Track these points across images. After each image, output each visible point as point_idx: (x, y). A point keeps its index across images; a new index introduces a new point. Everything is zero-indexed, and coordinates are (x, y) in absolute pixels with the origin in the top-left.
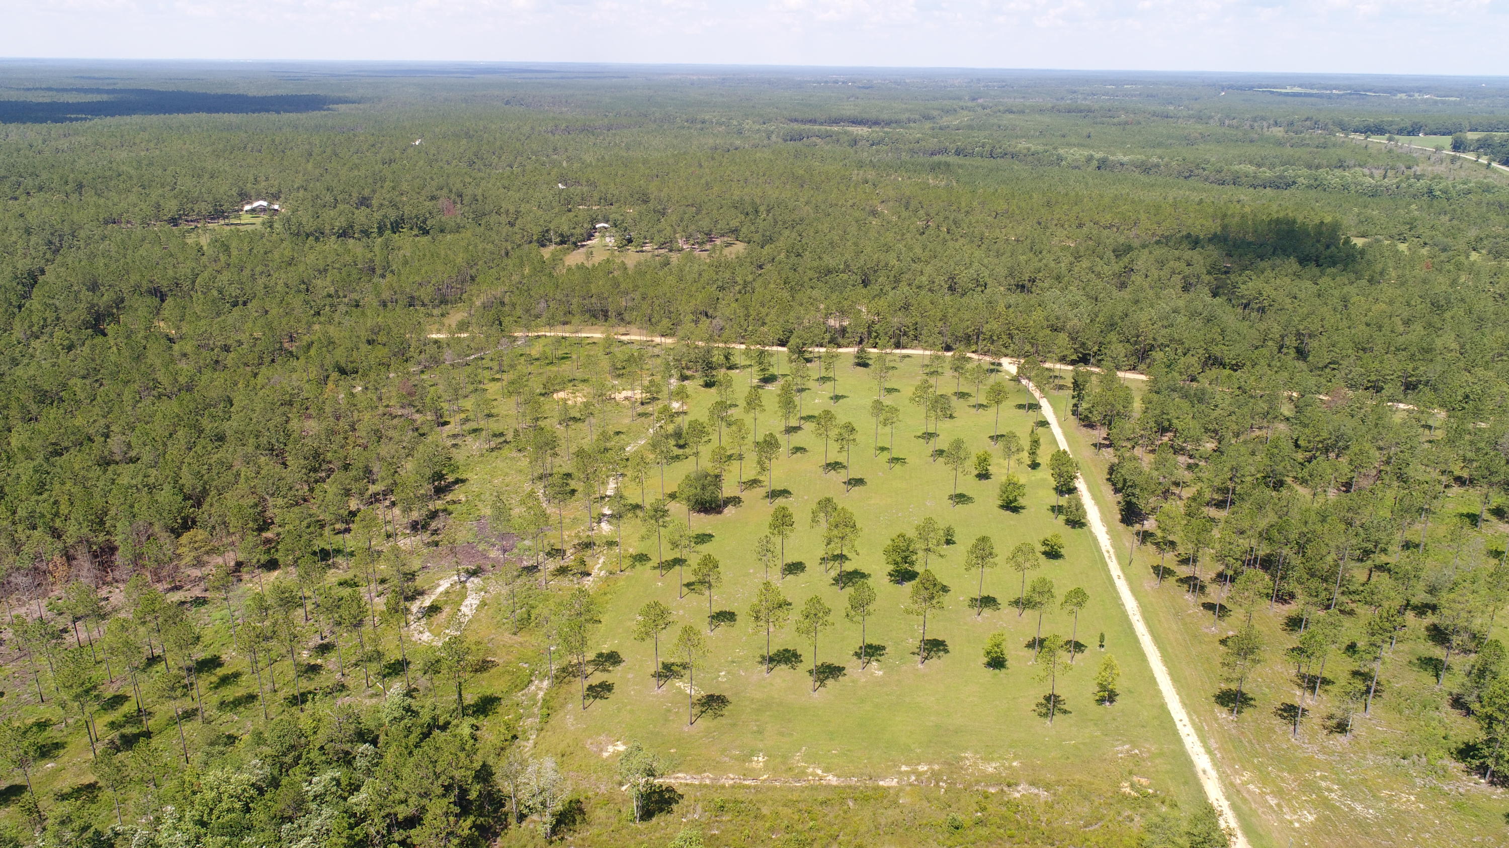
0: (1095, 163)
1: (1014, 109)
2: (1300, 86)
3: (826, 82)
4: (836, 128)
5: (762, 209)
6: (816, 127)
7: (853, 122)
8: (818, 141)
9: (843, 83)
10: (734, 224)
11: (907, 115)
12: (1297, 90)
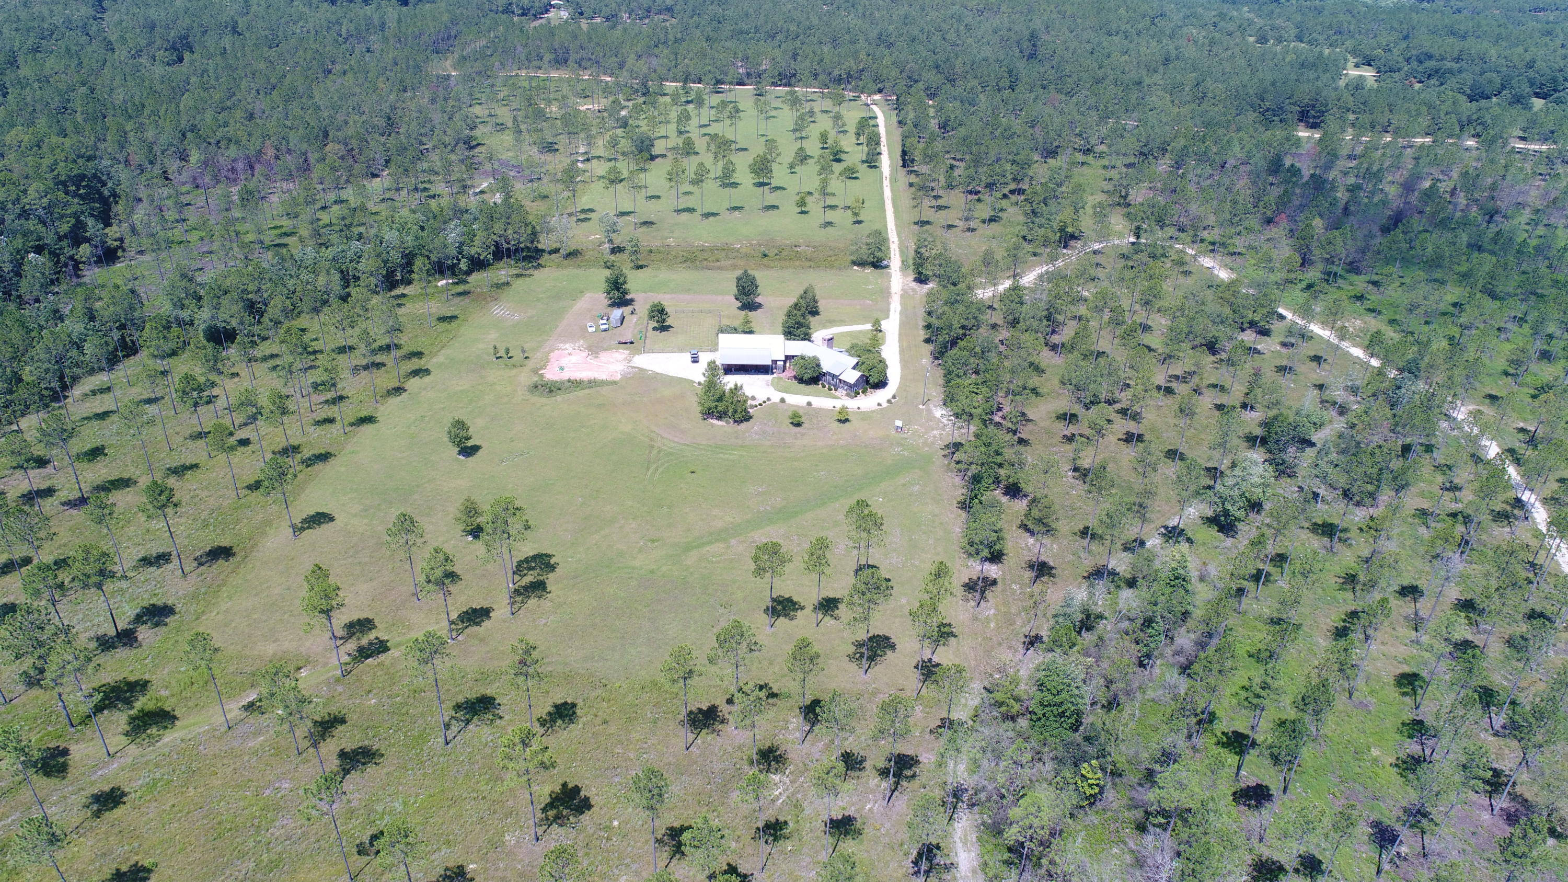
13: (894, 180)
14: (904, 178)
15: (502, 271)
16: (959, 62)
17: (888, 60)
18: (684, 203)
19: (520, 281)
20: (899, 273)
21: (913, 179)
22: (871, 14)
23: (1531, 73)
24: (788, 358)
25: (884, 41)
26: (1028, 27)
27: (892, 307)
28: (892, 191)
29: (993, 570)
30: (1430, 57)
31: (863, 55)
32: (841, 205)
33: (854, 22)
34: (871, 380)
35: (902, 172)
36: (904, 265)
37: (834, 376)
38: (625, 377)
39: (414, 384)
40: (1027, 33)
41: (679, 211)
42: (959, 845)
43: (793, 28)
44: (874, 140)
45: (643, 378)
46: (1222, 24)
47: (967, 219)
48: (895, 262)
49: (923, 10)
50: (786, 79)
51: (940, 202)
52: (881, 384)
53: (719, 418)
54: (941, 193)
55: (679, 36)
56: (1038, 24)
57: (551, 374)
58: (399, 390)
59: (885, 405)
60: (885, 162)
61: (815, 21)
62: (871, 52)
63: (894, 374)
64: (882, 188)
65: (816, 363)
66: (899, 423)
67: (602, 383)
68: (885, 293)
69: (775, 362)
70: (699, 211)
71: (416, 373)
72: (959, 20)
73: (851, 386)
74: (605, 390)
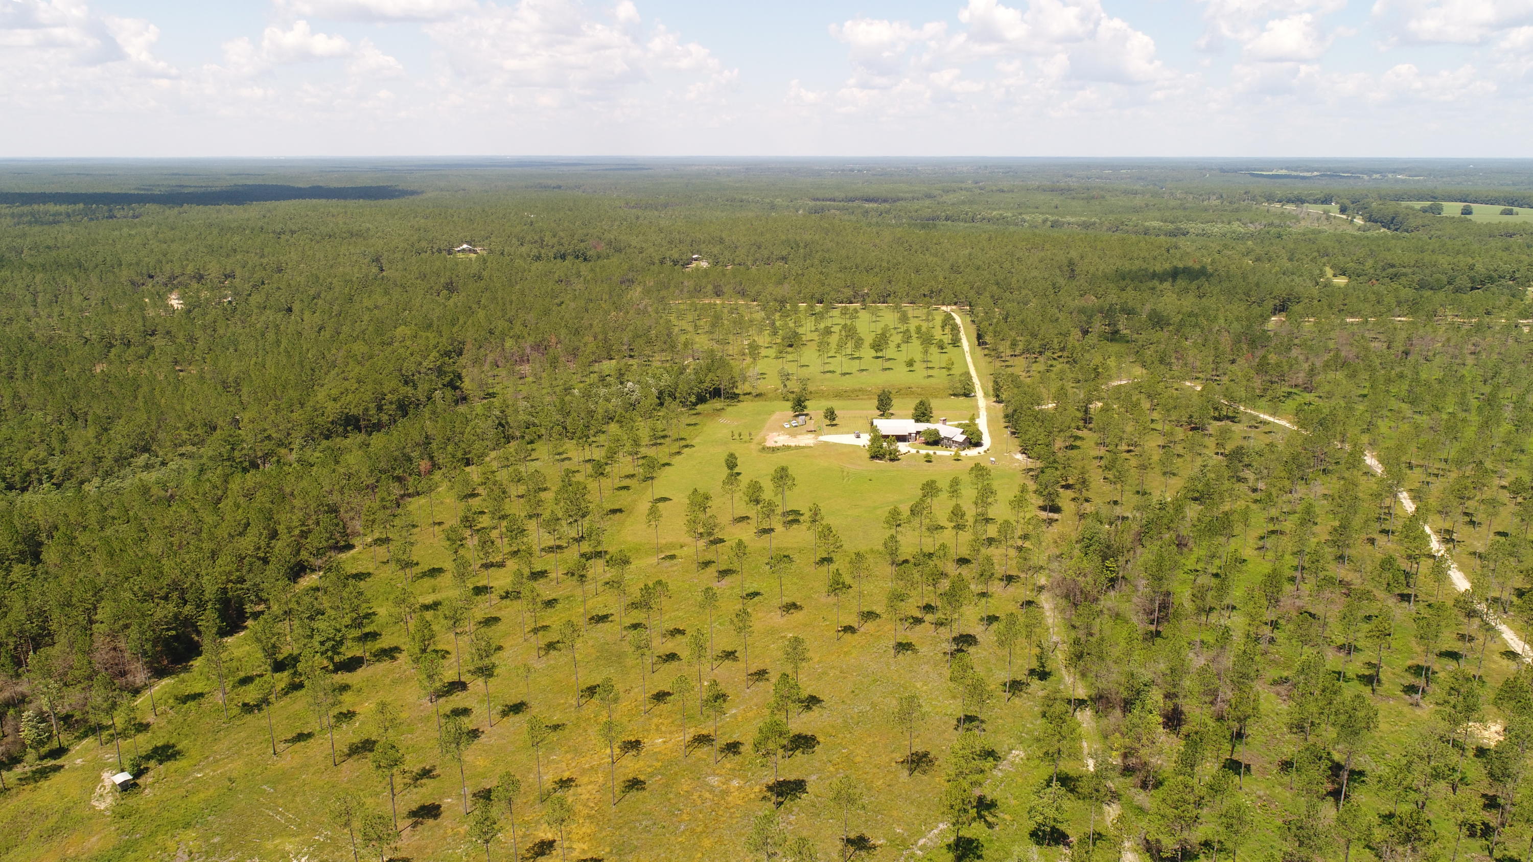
0: (1049, 223)
1: (1005, 189)
2: (1287, 169)
3: (843, 170)
4: (851, 204)
5: (802, 245)
6: (836, 203)
7: (866, 200)
8: (838, 212)
9: (859, 171)
10: (784, 253)
11: (911, 195)
12: (1283, 172)
13: (972, 353)
14: (979, 351)
15: (717, 404)
16: (1014, 280)
17: (960, 281)
18: (828, 367)
19: (730, 408)
20: (983, 399)
21: (986, 352)
22: (942, 254)
23: (1472, 274)
24: (918, 433)
25: (955, 269)
26: (1066, 257)
27: (981, 414)
28: (972, 358)
29: (1056, 516)
30: (1393, 266)
31: (941, 279)
32: (937, 366)
33: (930, 259)
34: (973, 441)
35: (978, 349)
36: (986, 395)
37: (949, 439)
38: (815, 444)
39: (686, 450)
40: (1065, 262)
41: (824, 373)
42: (1044, 602)
43: (885, 264)
44: (955, 329)
45: (826, 444)
46: (1225, 251)
47: (1028, 371)
48: (979, 393)
49: (983, 250)
50: (884, 298)
51: (1007, 363)
52: (978, 444)
53: (881, 459)
54: (1007, 358)
55: (800, 272)
56: (1074, 254)
57: (770, 443)
58: (679, 453)
59: (983, 453)
60: (965, 344)
61: (901, 260)
62: (947, 276)
63: (987, 441)
64: (965, 357)
65: (936, 433)
66: (993, 459)
67: (803, 447)
68: (977, 408)
69: (910, 434)
70: (839, 372)
71: (687, 446)
72: (1012, 255)
73: (960, 444)
74: (806, 450)
